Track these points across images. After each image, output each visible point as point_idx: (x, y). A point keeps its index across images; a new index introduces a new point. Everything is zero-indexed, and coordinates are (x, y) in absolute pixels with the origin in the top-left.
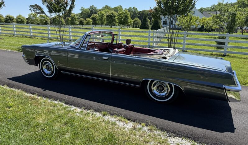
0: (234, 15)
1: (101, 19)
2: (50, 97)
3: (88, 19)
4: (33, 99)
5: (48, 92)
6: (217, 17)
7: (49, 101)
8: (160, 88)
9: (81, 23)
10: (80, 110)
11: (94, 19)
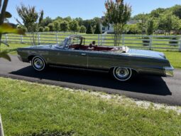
0: (152, 23)
1: (56, 27)
2: (47, 84)
3: (46, 27)
4: (36, 85)
5: (44, 80)
6: (140, 24)
7: (48, 86)
8: (122, 72)
9: (41, 30)
10: (72, 90)
11: (51, 27)
